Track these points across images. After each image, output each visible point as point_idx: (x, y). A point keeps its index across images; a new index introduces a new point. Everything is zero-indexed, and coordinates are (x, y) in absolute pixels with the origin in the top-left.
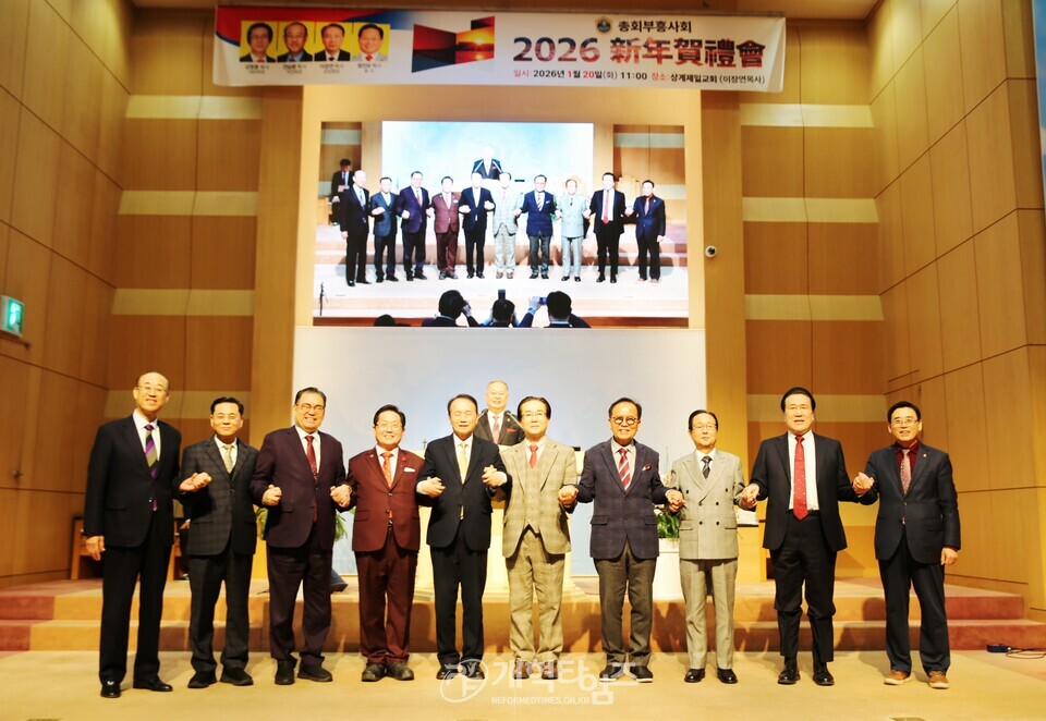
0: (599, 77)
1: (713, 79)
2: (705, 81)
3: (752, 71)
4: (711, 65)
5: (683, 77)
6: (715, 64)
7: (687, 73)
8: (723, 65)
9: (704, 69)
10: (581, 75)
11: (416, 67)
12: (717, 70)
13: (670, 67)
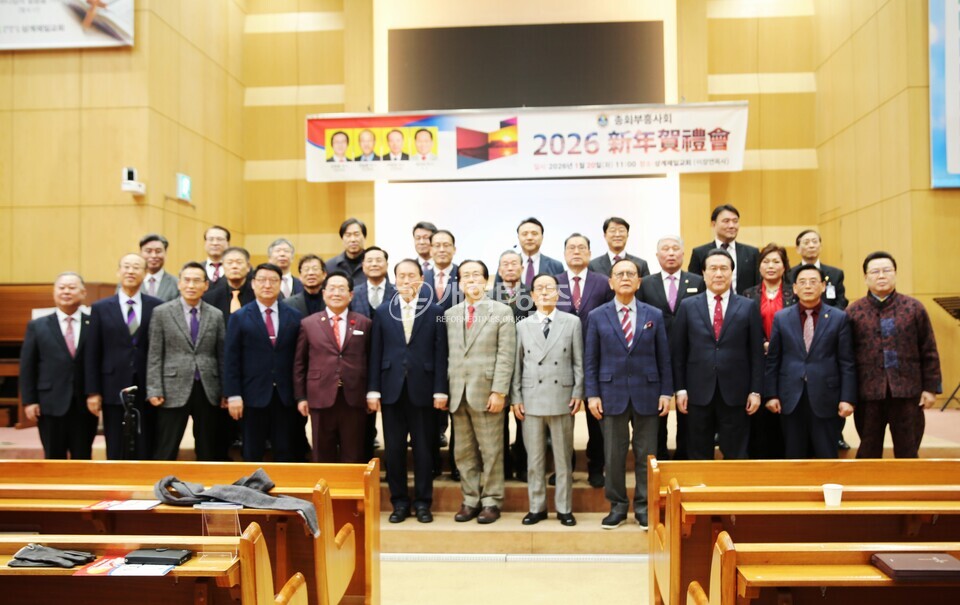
0: (599, 167)
1: (688, 162)
2: (682, 164)
3: (719, 154)
4: (687, 150)
5: (664, 163)
6: (690, 150)
7: (668, 159)
8: (696, 149)
9: (681, 155)
10: (586, 166)
11: (461, 165)
12: (692, 155)
13: (655, 154)
